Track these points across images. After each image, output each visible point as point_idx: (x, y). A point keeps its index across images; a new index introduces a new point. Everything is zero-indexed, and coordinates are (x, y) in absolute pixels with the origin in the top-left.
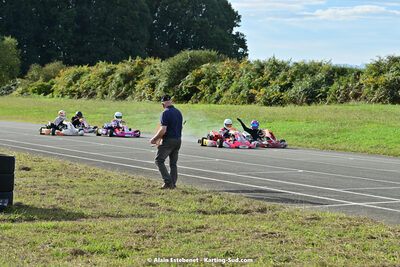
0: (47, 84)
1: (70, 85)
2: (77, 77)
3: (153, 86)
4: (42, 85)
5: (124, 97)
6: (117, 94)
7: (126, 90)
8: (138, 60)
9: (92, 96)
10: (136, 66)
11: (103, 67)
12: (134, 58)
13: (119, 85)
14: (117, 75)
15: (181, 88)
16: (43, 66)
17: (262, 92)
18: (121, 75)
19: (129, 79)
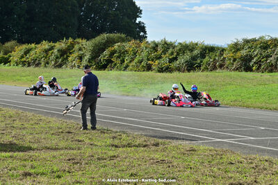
0: (6, 56)
1: (22, 57)
2: (27, 52)
3: (81, 58)
4: (3, 57)
5: (60, 66)
6: (55, 64)
7: (62, 61)
8: (70, 40)
9: (38, 65)
10: (68, 44)
11: (45, 45)
12: (67, 38)
13: (57, 58)
14: (55, 51)
15: (100, 60)
16: (3, 44)
17: (157, 63)
18: (58, 50)
19: (64, 53)
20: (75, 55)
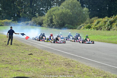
4: (89, 25)
5: (109, 30)
6: (107, 28)
7: (110, 27)
9: (101, 29)
12: (115, 15)
13: (109, 25)
14: (108, 22)
16: (91, 19)
20: (115, 24)
